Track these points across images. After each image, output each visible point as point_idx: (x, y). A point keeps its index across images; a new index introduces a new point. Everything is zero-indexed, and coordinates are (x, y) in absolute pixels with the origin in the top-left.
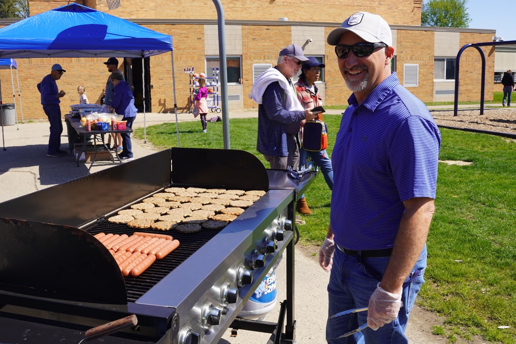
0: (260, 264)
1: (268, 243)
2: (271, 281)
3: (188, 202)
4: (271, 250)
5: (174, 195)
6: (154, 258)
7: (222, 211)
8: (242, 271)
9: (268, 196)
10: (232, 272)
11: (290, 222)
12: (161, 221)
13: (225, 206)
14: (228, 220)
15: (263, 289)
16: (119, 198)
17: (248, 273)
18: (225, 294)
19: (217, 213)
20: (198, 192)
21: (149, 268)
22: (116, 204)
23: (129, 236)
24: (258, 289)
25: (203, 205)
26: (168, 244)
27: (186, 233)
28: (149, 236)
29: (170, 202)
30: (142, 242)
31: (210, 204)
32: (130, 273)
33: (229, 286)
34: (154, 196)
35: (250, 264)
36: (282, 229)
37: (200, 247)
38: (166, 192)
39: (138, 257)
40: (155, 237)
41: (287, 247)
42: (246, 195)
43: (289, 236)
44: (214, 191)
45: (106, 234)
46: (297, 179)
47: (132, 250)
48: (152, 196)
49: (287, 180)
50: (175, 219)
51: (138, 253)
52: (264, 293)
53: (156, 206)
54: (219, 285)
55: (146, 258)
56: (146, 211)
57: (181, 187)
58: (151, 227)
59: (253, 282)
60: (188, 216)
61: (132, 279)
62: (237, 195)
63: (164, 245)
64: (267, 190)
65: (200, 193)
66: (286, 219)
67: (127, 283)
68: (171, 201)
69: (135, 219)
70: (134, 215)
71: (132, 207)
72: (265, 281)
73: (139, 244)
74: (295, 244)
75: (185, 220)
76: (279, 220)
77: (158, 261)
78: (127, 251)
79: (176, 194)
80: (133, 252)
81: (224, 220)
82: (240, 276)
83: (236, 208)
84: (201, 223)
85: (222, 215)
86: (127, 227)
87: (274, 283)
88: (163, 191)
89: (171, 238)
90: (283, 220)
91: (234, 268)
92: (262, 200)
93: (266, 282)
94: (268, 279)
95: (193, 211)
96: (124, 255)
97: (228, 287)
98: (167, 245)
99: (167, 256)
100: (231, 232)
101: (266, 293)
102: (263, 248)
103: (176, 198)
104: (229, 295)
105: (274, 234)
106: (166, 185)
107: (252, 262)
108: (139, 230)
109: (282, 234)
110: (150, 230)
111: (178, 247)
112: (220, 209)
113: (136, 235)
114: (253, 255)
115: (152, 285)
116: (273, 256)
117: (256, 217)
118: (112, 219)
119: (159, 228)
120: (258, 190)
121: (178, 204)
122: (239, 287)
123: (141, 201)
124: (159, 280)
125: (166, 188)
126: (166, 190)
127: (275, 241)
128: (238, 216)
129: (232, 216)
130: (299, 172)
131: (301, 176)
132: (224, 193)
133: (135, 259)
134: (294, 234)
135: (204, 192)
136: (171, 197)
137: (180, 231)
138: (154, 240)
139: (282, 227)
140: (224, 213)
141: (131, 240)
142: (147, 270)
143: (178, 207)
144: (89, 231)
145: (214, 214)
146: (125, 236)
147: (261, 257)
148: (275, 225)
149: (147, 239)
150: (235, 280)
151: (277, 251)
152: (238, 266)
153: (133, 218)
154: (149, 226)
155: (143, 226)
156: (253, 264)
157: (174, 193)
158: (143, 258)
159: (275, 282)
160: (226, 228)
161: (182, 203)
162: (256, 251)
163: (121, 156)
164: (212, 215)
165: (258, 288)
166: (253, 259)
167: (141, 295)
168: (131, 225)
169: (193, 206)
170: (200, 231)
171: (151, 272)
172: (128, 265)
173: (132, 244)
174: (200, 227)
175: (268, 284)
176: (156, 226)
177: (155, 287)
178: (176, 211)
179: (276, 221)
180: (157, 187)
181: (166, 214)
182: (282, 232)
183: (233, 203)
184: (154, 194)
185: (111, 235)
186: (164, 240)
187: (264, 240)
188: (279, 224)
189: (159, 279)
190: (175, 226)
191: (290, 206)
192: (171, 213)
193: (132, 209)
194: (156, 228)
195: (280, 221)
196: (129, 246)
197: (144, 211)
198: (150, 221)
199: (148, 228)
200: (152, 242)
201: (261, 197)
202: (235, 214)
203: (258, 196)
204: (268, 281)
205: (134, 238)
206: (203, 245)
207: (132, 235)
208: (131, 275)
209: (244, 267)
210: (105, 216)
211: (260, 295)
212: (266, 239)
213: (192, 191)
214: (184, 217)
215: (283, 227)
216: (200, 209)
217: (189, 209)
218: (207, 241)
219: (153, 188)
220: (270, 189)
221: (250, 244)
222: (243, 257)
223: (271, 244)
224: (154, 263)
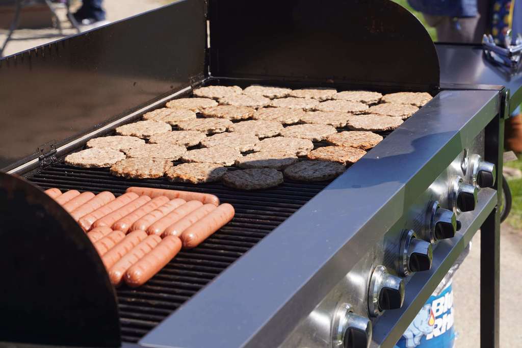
0: (420, 263)
1: (439, 215)
2: (443, 309)
3: (250, 118)
4: (447, 230)
5: (215, 103)
6: (178, 243)
7: (330, 139)
8: (380, 278)
9: (438, 106)
10: (357, 279)
11: (490, 167)
12: (188, 162)
13: (337, 128)
14: (344, 159)
15: (424, 328)
16: (87, 110)
17: (392, 283)
18: (340, 330)
19: (317, 144)
20: (271, 95)
21: (167, 266)
22: (81, 123)
23: (116, 197)
24: (411, 326)
25: (285, 125)
26: (209, 213)
27: (249, 188)
28: (164, 195)
29: (208, 120)
30: (148, 209)
31: (301, 122)
32: (124, 278)
33: (350, 313)
34: (168, 104)
35: (397, 264)
36: (471, 184)
37: (282, 221)
38: (196, 96)
39: (140, 241)
40: (177, 197)
41: (482, 228)
42: (384, 102)
43: (487, 200)
44: (308, 93)
45: (63, 192)
46: (506, 65)
47: (125, 226)
48: (163, 105)
49: (481, 68)
50: (221, 156)
51: (140, 234)
52: (424, 336)
53: (175, 128)
54: (328, 309)
55: (159, 244)
56: (151, 140)
57: (232, 85)
58: (165, 174)
59: (405, 306)
60: (252, 151)
61: (127, 292)
62: (363, 102)
63: (199, 214)
64: (434, 91)
65: (276, 97)
66: (481, 160)
67: (121, 302)
68: (210, 116)
69: (128, 157)
70: (125, 147)
71: (118, 130)
72: (427, 307)
73: (140, 214)
74: (503, 219)
75: (243, 160)
76: (464, 161)
77: (187, 251)
78: (114, 228)
79: (221, 101)
80: (128, 232)
81: (335, 159)
82: (376, 289)
83: (362, 133)
84: (282, 166)
85: (331, 148)
86: (111, 175)
87: (448, 312)
88: (190, 95)
89: (215, 199)
90: (475, 162)
91: (360, 270)
92: (424, 113)
93: (430, 311)
94: (435, 303)
95: (261, 139)
96: (108, 237)
97: (347, 314)
98: (205, 216)
99: (206, 241)
100: (354, 187)
101: (429, 337)
102: (426, 228)
103: (220, 111)
104: (350, 333)
105: (451, 195)
106: (197, 79)
107: (401, 258)
108: (139, 181)
109: (471, 194)
110: (164, 182)
111: (232, 221)
112: (325, 135)
113: (132, 195)
114: (404, 243)
115: (175, 304)
116: (448, 248)
117: (412, 154)
118: (74, 159)
119: (185, 178)
120: (415, 91)
121: (227, 122)
122: (371, 316)
123: (140, 118)
124: (191, 295)
125: (197, 87)
126: (197, 92)
127: (456, 210)
128: (367, 150)
129: (353, 150)
130: (512, 49)
131: (516, 58)
132: (332, 99)
133: (134, 246)
134: (499, 195)
135: (286, 96)
136: (210, 106)
137: (233, 183)
138: (176, 203)
139: (471, 178)
140: (335, 145)
141: (121, 205)
142: (161, 272)
143: (227, 130)
144: (35, 178)
145: (312, 146)
146: (107, 196)
147: (423, 248)
148: (455, 173)
149: (159, 201)
150: (362, 300)
151: (458, 234)
152: (369, 267)
153: (123, 156)
154: (162, 174)
155: (147, 172)
156: (405, 263)
157: (216, 99)
158: (153, 244)
159: (452, 310)
160: (341, 177)
161: (235, 121)
162: (411, 233)
163: (78, 17)
164: (306, 148)
165: (412, 324)
166: (405, 251)
167: (150, 328)
168: (120, 171)
169: (262, 126)
170: (280, 185)
171: (172, 277)
172: (118, 261)
173: (124, 212)
174: (281, 176)
175: (436, 315)
176: (179, 172)
177: (183, 310)
178: (222, 139)
179: (456, 165)
180: (175, 85)
181: (199, 146)
182: (472, 191)
183: (356, 122)
184: (169, 101)
185: (75, 193)
186: (199, 204)
187: (429, 209)
188: (464, 171)
189: (191, 291)
190: (221, 174)
191: (491, 129)
192: (211, 144)
193: (120, 134)
194: (178, 177)
195: (466, 165)
196: (117, 217)
197: (146, 139)
198: (163, 163)
199: (159, 178)
200: (171, 209)
201: (420, 107)
202: (362, 147)
203: (414, 105)
204: (434, 308)
205: (129, 200)
206: (288, 216)
207: (123, 193)
208: (126, 283)
209: (383, 268)
210: (59, 150)
211: (417, 340)
212: (435, 207)
213: (257, 94)
214: (242, 153)
215: (475, 180)
216: (279, 135)
217: (253, 134)
218: (298, 208)
219: (166, 87)
220: (442, 90)
221: (397, 215)
222: (381, 247)
223: (447, 217)
224: (178, 256)
